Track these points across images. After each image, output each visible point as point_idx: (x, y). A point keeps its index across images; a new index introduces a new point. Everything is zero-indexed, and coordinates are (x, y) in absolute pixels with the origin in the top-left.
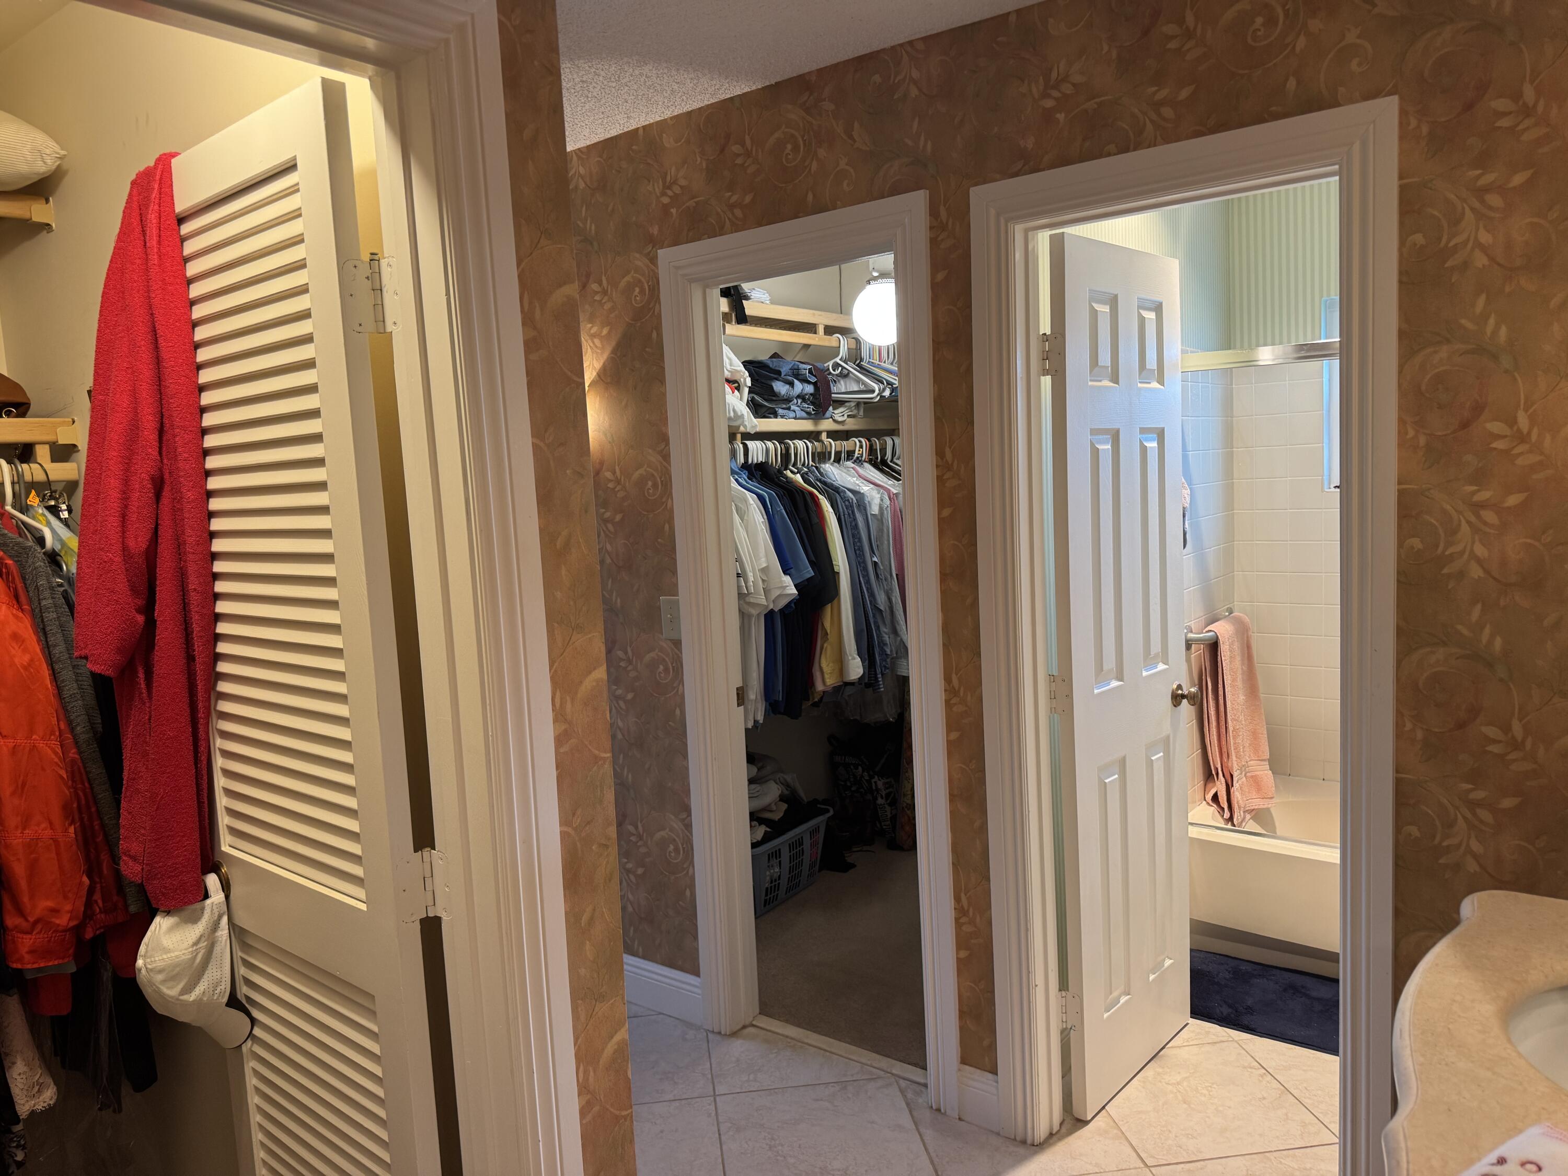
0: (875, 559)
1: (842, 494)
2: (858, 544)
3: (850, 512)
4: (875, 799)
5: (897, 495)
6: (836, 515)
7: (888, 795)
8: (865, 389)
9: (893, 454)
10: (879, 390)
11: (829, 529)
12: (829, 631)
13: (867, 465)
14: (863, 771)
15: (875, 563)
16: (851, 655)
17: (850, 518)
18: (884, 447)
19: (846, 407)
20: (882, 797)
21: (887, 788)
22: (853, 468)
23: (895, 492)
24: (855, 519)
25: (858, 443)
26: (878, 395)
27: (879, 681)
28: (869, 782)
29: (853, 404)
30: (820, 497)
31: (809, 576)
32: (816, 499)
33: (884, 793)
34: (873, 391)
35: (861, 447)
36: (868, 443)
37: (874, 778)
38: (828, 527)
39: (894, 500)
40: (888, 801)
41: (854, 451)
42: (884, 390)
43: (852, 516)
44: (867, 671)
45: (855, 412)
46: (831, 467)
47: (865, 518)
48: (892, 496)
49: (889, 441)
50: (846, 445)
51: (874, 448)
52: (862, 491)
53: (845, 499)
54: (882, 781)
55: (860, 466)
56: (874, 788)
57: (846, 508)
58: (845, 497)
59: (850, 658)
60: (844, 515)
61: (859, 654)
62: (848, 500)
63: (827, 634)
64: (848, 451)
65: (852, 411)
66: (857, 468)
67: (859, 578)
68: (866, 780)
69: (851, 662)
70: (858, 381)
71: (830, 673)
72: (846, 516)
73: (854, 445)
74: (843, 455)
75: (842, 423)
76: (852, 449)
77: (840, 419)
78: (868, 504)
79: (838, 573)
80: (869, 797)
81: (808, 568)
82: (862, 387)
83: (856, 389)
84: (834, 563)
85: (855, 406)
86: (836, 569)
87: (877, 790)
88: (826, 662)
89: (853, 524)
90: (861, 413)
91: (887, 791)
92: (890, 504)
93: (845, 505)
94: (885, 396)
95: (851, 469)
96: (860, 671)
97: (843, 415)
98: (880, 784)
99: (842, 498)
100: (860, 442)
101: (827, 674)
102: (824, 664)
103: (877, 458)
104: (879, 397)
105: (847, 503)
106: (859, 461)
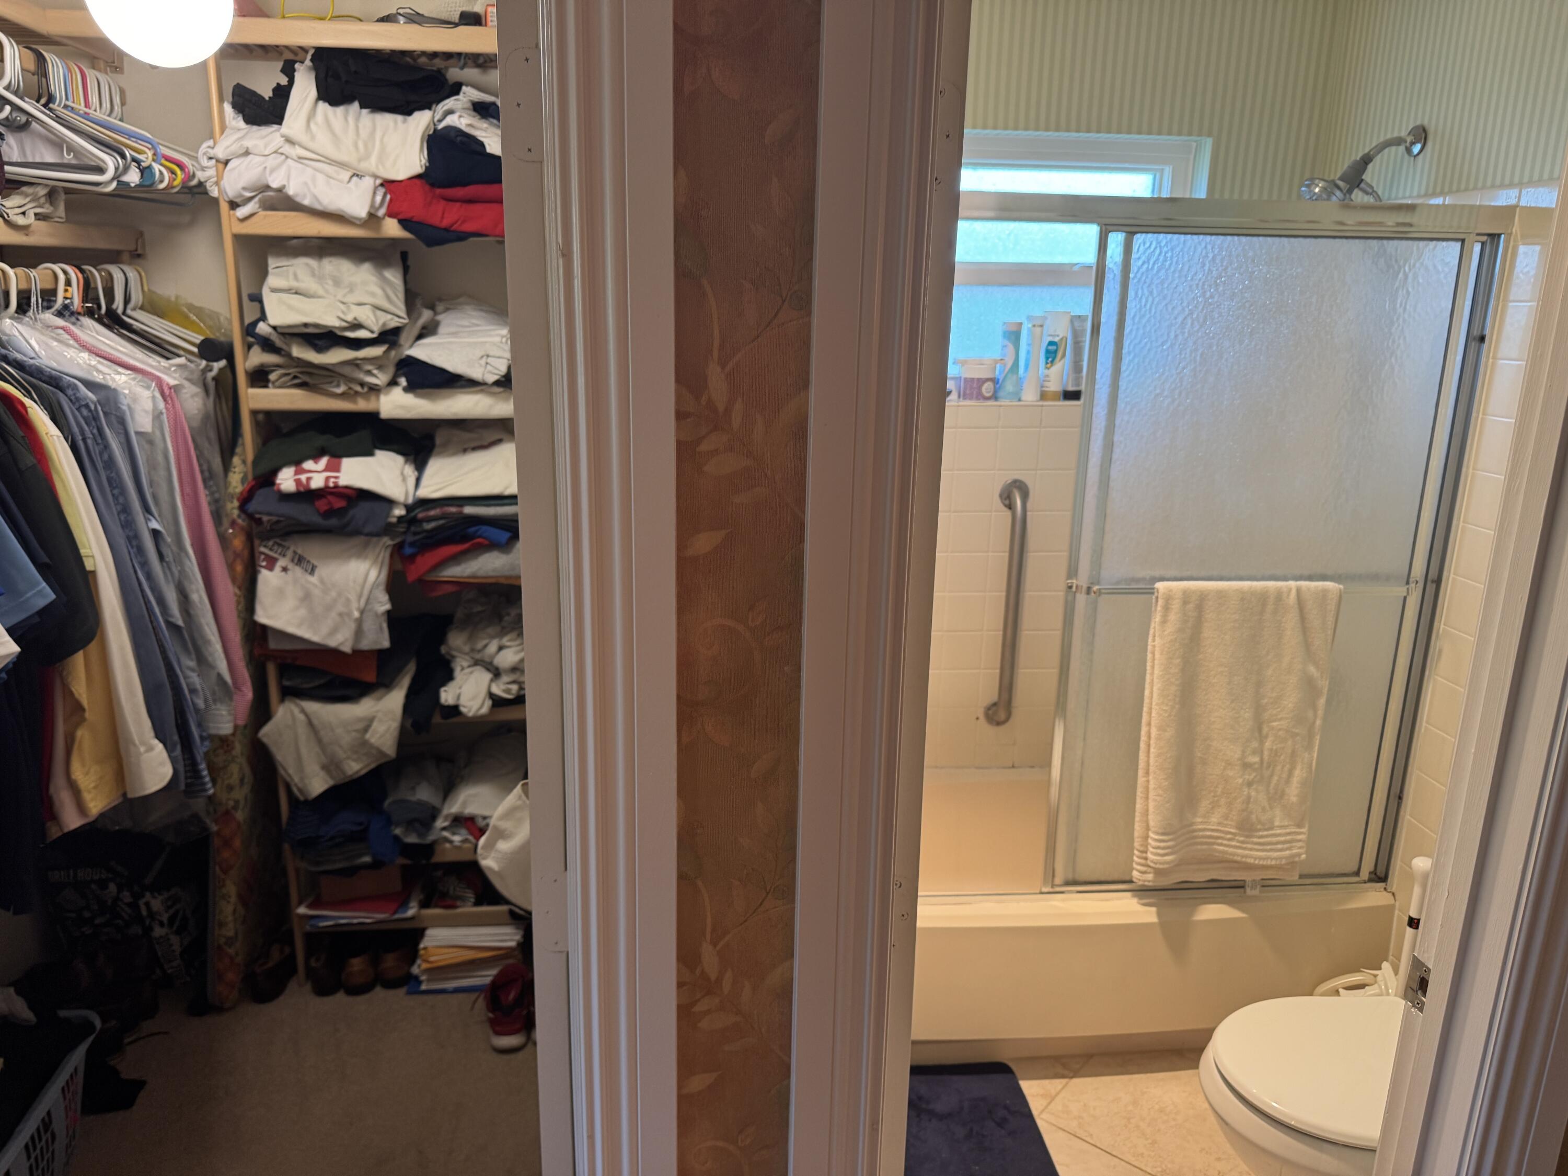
0: (154, 525)
1: (70, 392)
2: (121, 500)
3: (95, 431)
4: (148, 930)
5: (176, 388)
6: (66, 439)
7: (172, 920)
8: (74, 162)
9: (127, 301)
10: (117, 169)
11: (60, 477)
12: (85, 703)
13: (87, 321)
14: (120, 890)
15: (155, 533)
16: (143, 743)
17: (98, 444)
18: (109, 285)
19: (27, 195)
20: (162, 924)
21: (169, 907)
22: (62, 328)
23: (172, 382)
24: (107, 447)
25: (62, 277)
26: (113, 179)
27: (202, 777)
28: (134, 906)
29: (42, 192)
30: (27, 402)
31: (41, 603)
32: (19, 407)
33: (165, 918)
34: (100, 170)
35: (68, 283)
36: (80, 275)
37: (143, 896)
38: (58, 473)
39: (171, 398)
40: (175, 928)
41: (54, 292)
42: (126, 169)
43: (100, 441)
44: (181, 769)
45: (46, 209)
46: (19, 326)
47: (123, 440)
48: (167, 391)
49: (116, 271)
50: (39, 276)
51: (92, 285)
52: (113, 385)
53: (79, 404)
54: (161, 898)
55: (74, 324)
56: (144, 913)
57: (87, 423)
58: (78, 399)
59: (142, 749)
60: (84, 440)
61: (160, 734)
62: (87, 406)
63: (83, 710)
64: (42, 291)
65: (40, 206)
66: (73, 328)
67: (135, 572)
68: (129, 905)
69: (146, 757)
70: (58, 143)
71: (95, 788)
72: (89, 442)
73: (51, 278)
74: (33, 300)
75: (24, 229)
76: (49, 286)
77: (21, 221)
78: (128, 413)
79: (93, 573)
80: (136, 930)
81: (38, 584)
82: (68, 158)
83: (50, 158)
84: (83, 552)
85: (45, 195)
86: (89, 566)
87: (152, 915)
88: (83, 765)
89: (106, 457)
90: (61, 211)
91: (171, 911)
92: (167, 408)
93: (84, 418)
94: (127, 184)
95: (61, 331)
96: (167, 771)
97: (24, 213)
98: (157, 904)
99: (71, 400)
100: (65, 272)
101: (89, 792)
102: (78, 773)
103: (99, 307)
104: (114, 184)
105: (85, 412)
106: (65, 312)
